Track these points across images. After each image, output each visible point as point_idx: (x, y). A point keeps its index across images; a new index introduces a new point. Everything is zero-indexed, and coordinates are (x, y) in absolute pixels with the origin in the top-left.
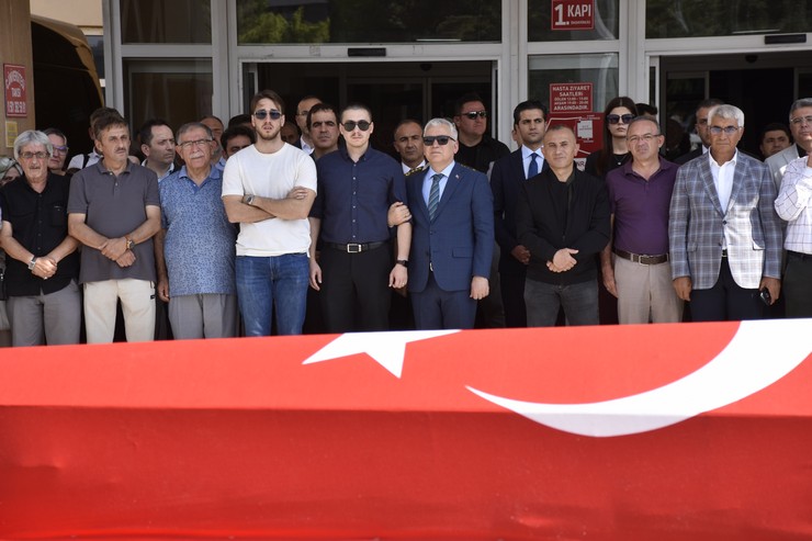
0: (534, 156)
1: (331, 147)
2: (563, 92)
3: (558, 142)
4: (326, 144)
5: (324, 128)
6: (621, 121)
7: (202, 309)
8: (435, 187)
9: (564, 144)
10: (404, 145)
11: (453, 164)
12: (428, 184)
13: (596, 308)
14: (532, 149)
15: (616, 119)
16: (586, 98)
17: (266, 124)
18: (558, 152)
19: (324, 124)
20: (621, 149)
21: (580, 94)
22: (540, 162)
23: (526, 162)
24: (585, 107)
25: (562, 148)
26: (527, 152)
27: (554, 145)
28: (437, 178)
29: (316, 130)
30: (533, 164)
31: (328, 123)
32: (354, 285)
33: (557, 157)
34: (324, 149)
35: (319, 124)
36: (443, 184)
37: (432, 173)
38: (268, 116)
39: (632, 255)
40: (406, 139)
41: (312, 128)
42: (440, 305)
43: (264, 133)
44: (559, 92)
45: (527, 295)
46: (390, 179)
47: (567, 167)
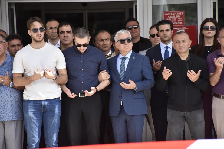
0: (167, 47)
1: (70, 44)
2: (170, 15)
3: (181, 40)
4: (67, 42)
5: (66, 34)
6: (210, 29)
7: (4, 128)
8: (123, 64)
9: (184, 41)
10: (101, 43)
11: (131, 52)
12: (119, 62)
13: (204, 123)
14: (166, 44)
15: (207, 29)
16: (181, 19)
17: (38, 35)
18: (181, 45)
19: (66, 33)
20: (209, 43)
21: (178, 16)
22: (170, 51)
23: (163, 51)
24: (181, 23)
25: (183, 43)
26: (163, 46)
27: (179, 42)
28: (124, 59)
29: (62, 35)
30: (167, 52)
31: (68, 32)
32: (82, 113)
33: (181, 48)
34: (66, 45)
35: (63, 32)
36: (127, 62)
37: (121, 56)
38: (39, 30)
39: (222, 96)
40: (103, 40)
41: (60, 35)
42: (126, 122)
43: (38, 39)
44: (167, 16)
45: (168, 117)
46: (99, 61)
47: (185, 52)
